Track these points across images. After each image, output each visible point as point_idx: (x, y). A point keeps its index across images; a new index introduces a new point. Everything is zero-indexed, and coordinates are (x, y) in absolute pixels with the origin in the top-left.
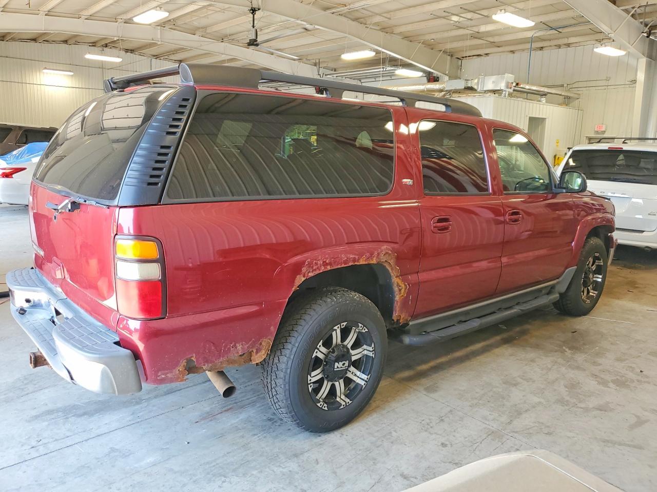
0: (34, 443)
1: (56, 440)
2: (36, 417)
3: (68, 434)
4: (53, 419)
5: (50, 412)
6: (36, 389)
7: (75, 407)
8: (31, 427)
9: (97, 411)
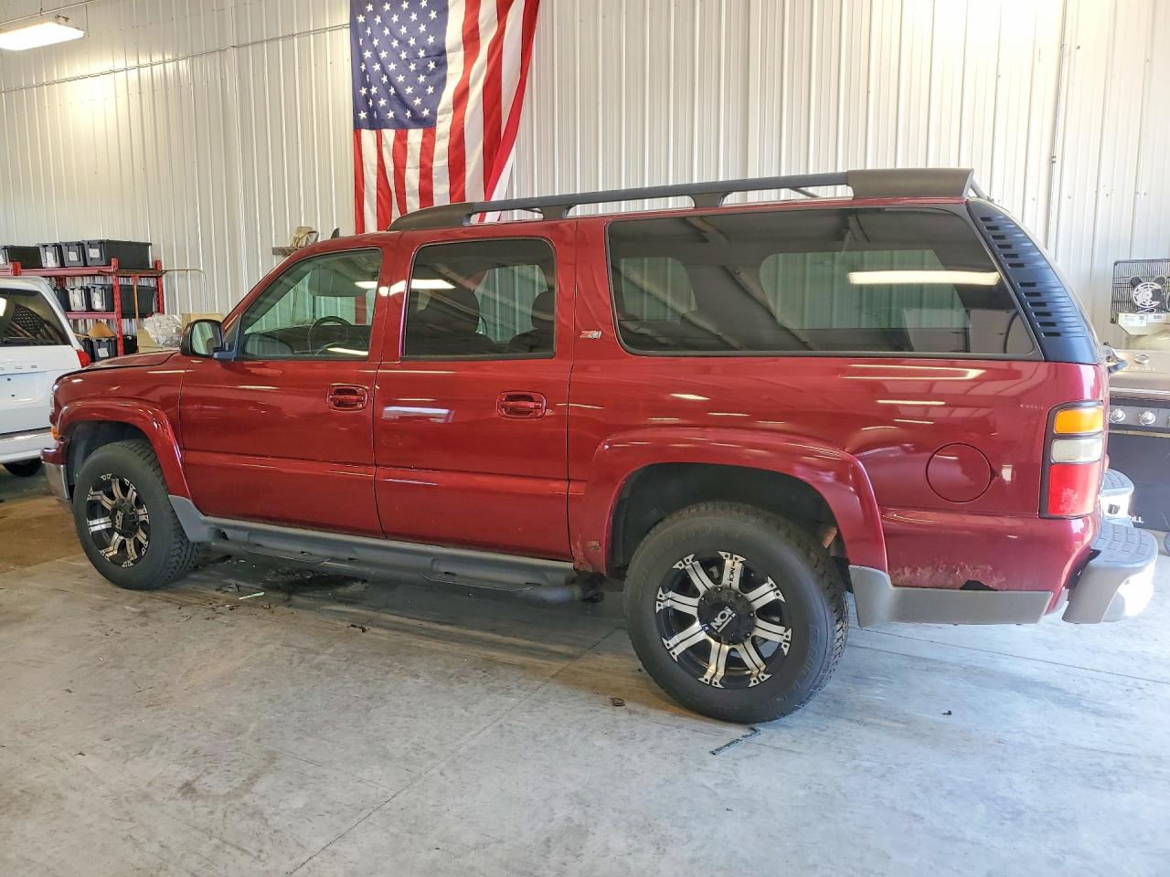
0: (1138, 691)
1: (1108, 682)
2: (1120, 716)
3: (1089, 681)
4: (1099, 703)
5: (1097, 713)
6: (1102, 755)
7: (1058, 701)
8: (1133, 708)
9: (1034, 684)
